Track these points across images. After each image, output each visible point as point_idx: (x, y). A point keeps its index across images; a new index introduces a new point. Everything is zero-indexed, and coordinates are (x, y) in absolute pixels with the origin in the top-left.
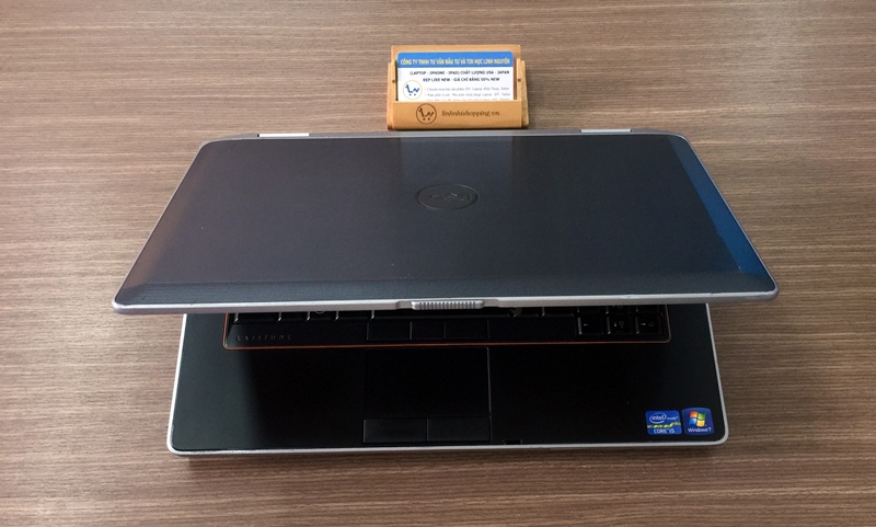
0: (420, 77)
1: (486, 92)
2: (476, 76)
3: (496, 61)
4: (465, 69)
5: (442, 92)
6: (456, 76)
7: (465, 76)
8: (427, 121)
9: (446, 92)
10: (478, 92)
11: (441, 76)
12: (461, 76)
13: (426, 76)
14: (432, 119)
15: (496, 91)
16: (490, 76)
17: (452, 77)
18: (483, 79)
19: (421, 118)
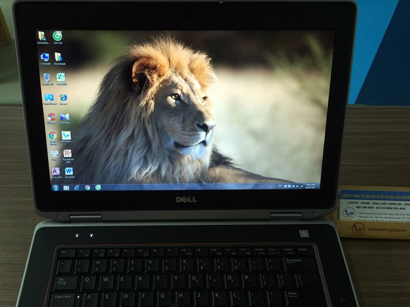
0: (354, 206)
1: (397, 216)
2: (390, 206)
3: (403, 197)
4: (383, 202)
5: (368, 215)
6: (378, 206)
7: (383, 206)
8: (358, 233)
9: (371, 215)
10: (392, 216)
11: (368, 205)
12: (381, 206)
13: (358, 205)
14: (362, 232)
15: (404, 216)
16: (399, 207)
17: (375, 206)
18: (395, 208)
19: (355, 232)
